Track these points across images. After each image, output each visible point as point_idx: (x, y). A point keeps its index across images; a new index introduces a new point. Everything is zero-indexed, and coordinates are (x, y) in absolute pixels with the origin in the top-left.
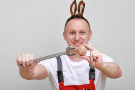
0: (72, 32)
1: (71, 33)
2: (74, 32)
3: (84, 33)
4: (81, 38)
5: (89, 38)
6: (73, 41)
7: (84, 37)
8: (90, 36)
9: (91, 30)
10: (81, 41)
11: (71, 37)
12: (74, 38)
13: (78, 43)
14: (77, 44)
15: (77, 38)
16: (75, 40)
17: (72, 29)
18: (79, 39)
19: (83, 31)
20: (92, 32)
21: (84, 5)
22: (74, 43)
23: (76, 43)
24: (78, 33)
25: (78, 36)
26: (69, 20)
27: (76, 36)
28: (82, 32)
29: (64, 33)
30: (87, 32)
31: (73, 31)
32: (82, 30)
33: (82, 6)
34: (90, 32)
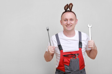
2: (66, 20)
4: (71, 23)
6: (66, 25)
7: (73, 22)
8: (76, 22)
10: (71, 25)
11: (65, 22)
15: (69, 23)
16: (67, 24)
21: (72, 5)
24: (69, 20)
25: (69, 22)
28: (71, 20)
30: (75, 20)
31: (66, 19)
33: (71, 6)
34: (76, 20)
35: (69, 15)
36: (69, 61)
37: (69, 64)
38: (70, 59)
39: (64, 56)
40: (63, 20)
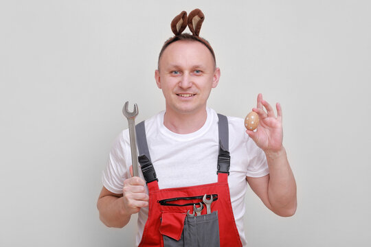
0: (174, 69)
1: (171, 72)
2: (178, 71)
3: (200, 73)
4: (193, 83)
5: (211, 84)
6: (176, 89)
7: (200, 81)
8: (214, 79)
9: (218, 65)
10: (194, 90)
11: (173, 81)
12: (179, 83)
13: (188, 95)
14: (185, 96)
15: (185, 84)
16: (181, 88)
17: (175, 64)
18: (191, 85)
19: (199, 69)
20: (219, 70)
21: (202, 18)
22: (177, 95)
23: (184, 94)
24: (187, 73)
25: (187, 79)
26: (168, 43)
27: (183, 79)
28: (196, 71)
29: (156, 73)
30: (208, 71)
31: (176, 67)
32: (197, 67)
33: (197, 18)
34: (215, 71)
35: (187, 54)
36: (180, 221)
37: (179, 232)
38: (182, 217)
39: (162, 203)
40: (166, 70)
